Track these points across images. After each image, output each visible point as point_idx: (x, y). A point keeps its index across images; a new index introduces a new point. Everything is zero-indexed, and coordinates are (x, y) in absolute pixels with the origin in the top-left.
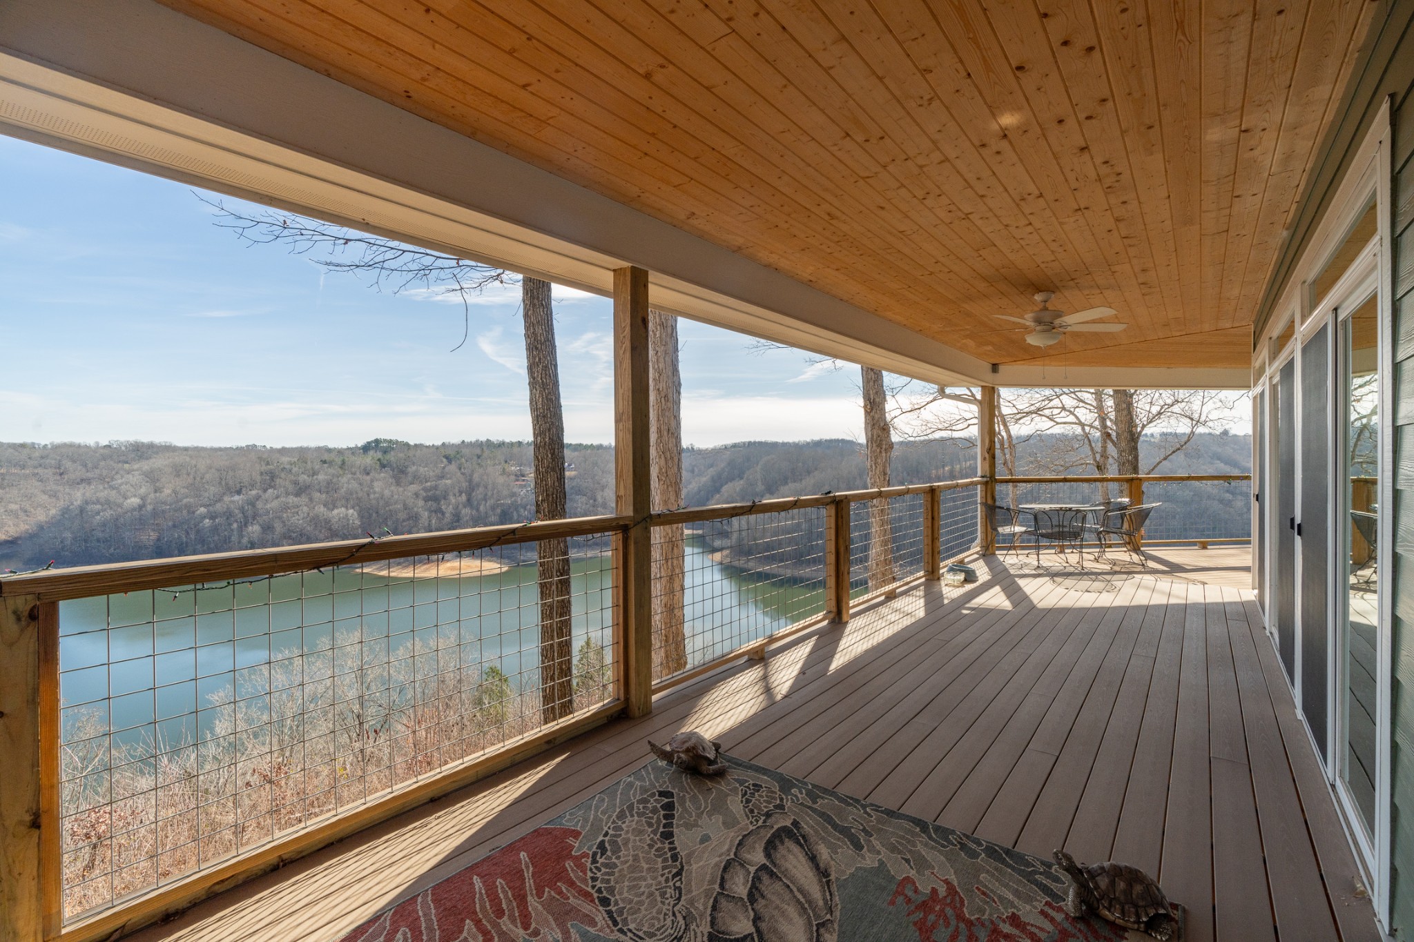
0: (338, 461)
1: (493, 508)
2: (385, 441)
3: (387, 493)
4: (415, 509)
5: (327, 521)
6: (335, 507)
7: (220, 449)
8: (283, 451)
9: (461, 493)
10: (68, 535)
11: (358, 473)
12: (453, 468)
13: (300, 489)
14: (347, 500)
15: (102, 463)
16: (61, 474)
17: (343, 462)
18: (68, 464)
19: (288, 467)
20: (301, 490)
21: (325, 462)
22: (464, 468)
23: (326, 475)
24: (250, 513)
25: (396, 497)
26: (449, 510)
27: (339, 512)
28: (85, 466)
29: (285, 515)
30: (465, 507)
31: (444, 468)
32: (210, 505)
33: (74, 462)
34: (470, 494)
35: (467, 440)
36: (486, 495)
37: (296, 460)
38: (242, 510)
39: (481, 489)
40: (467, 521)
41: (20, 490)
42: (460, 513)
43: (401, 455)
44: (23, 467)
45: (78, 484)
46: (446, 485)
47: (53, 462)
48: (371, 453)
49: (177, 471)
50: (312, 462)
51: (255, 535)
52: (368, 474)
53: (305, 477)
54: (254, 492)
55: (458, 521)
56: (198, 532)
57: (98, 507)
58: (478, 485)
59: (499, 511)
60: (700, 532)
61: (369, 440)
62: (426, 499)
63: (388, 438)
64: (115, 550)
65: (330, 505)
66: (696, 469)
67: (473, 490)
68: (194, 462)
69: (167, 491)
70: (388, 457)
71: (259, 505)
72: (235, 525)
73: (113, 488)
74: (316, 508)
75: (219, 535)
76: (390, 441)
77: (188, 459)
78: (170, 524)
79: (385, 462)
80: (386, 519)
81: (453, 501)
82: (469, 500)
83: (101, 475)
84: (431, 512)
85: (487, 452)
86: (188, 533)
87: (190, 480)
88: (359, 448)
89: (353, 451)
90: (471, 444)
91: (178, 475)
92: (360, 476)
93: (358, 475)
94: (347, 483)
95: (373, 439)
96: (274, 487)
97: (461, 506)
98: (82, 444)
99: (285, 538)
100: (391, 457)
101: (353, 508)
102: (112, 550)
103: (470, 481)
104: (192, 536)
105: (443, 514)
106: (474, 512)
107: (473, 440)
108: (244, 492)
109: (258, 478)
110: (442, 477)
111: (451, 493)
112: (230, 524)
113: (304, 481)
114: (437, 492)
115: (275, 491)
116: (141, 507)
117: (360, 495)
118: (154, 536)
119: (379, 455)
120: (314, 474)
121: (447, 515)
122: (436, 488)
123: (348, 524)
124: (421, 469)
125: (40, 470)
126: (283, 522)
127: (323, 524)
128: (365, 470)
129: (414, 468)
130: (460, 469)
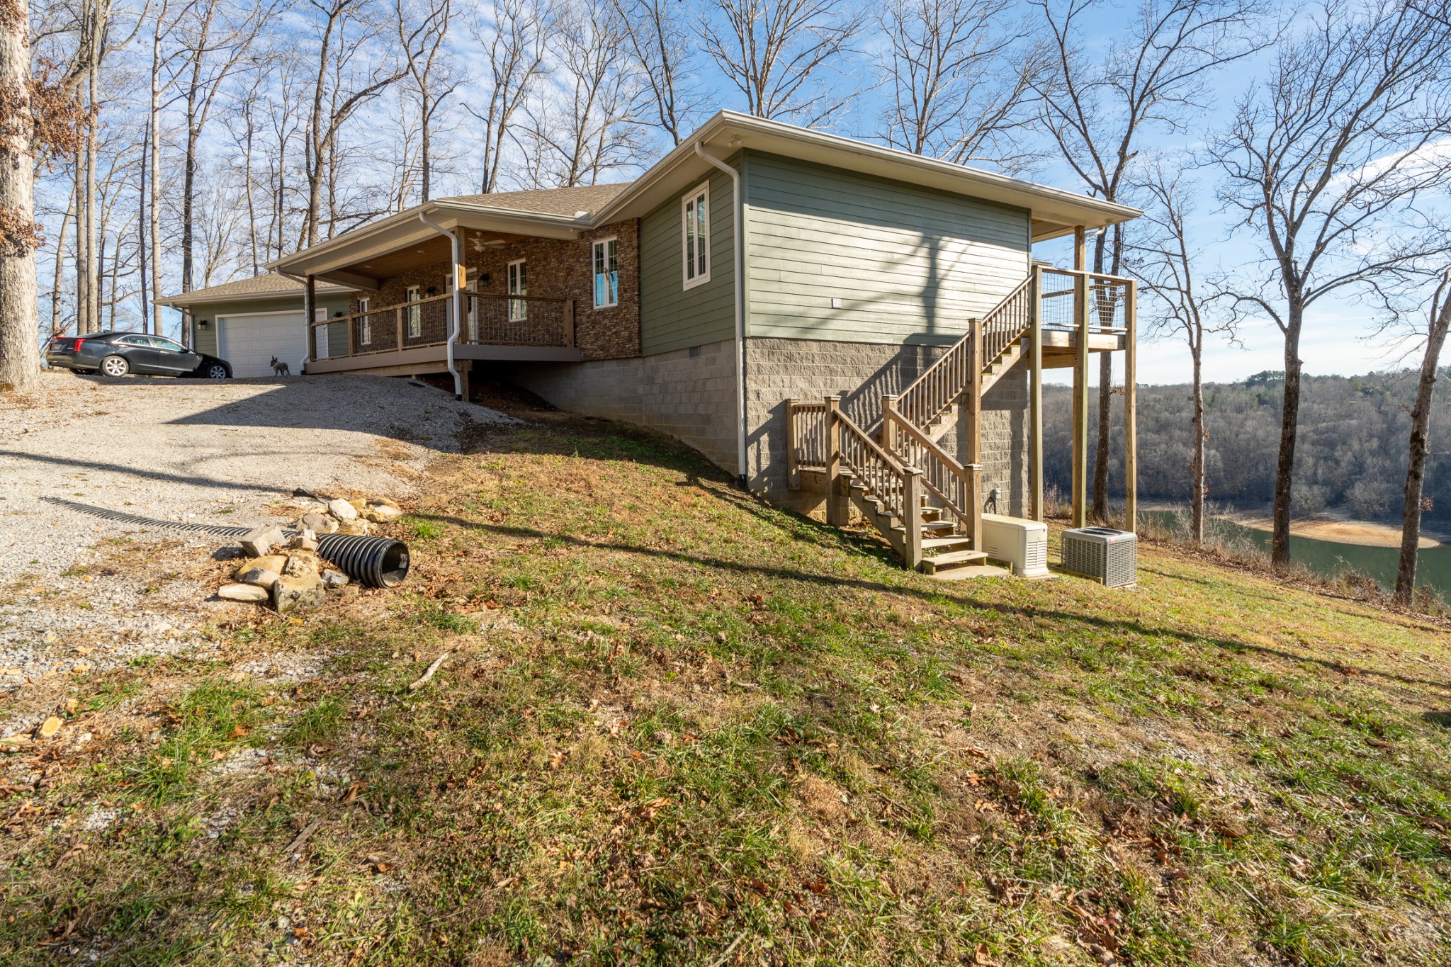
9: (1371, 436)
11: (1228, 410)
12: (1368, 404)
13: (1158, 426)
14: (1211, 439)
17: (1214, 399)
19: (1153, 404)
20: (1162, 427)
22: (1387, 405)
26: (1347, 459)
30: (1374, 455)
31: (1354, 405)
34: (1387, 439)
37: (1163, 397)
40: (1374, 474)
42: (1364, 462)
46: (1349, 426)
48: (1254, 388)
50: (1177, 399)
52: (1240, 411)
53: (1168, 414)
55: (1360, 473)
61: (1254, 374)
62: (1315, 443)
67: (1393, 434)
70: (1272, 392)
74: (1175, 446)
79: (1267, 398)
80: (1257, 464)
81: (1356, 447)
82: (1383, 447)
84: (1318, 458)
88: (1239, 384)
92: (1231, 414)
93: (1229, 413)
94: (1213, 421)
95: (1259, 371)
97: (1367, 454)
100: (1275, 392)
101: (1217, 450)
103: (1391, 422)
105: (1337, 462)
106: (1389, 463)
110: (1346, 416)
111: (1355, 437)
113: (1166, 418)
114: (1334, 435)
117: (1228, 434)
120: (1178, 410)
121: (1343, 464)
122: (1334, 430)
123: (1209, 466)
124: (1316, 406)
127: (1181, 463)
128: (1238, 406)
129: (1307, 405)
130: (1378, 406)
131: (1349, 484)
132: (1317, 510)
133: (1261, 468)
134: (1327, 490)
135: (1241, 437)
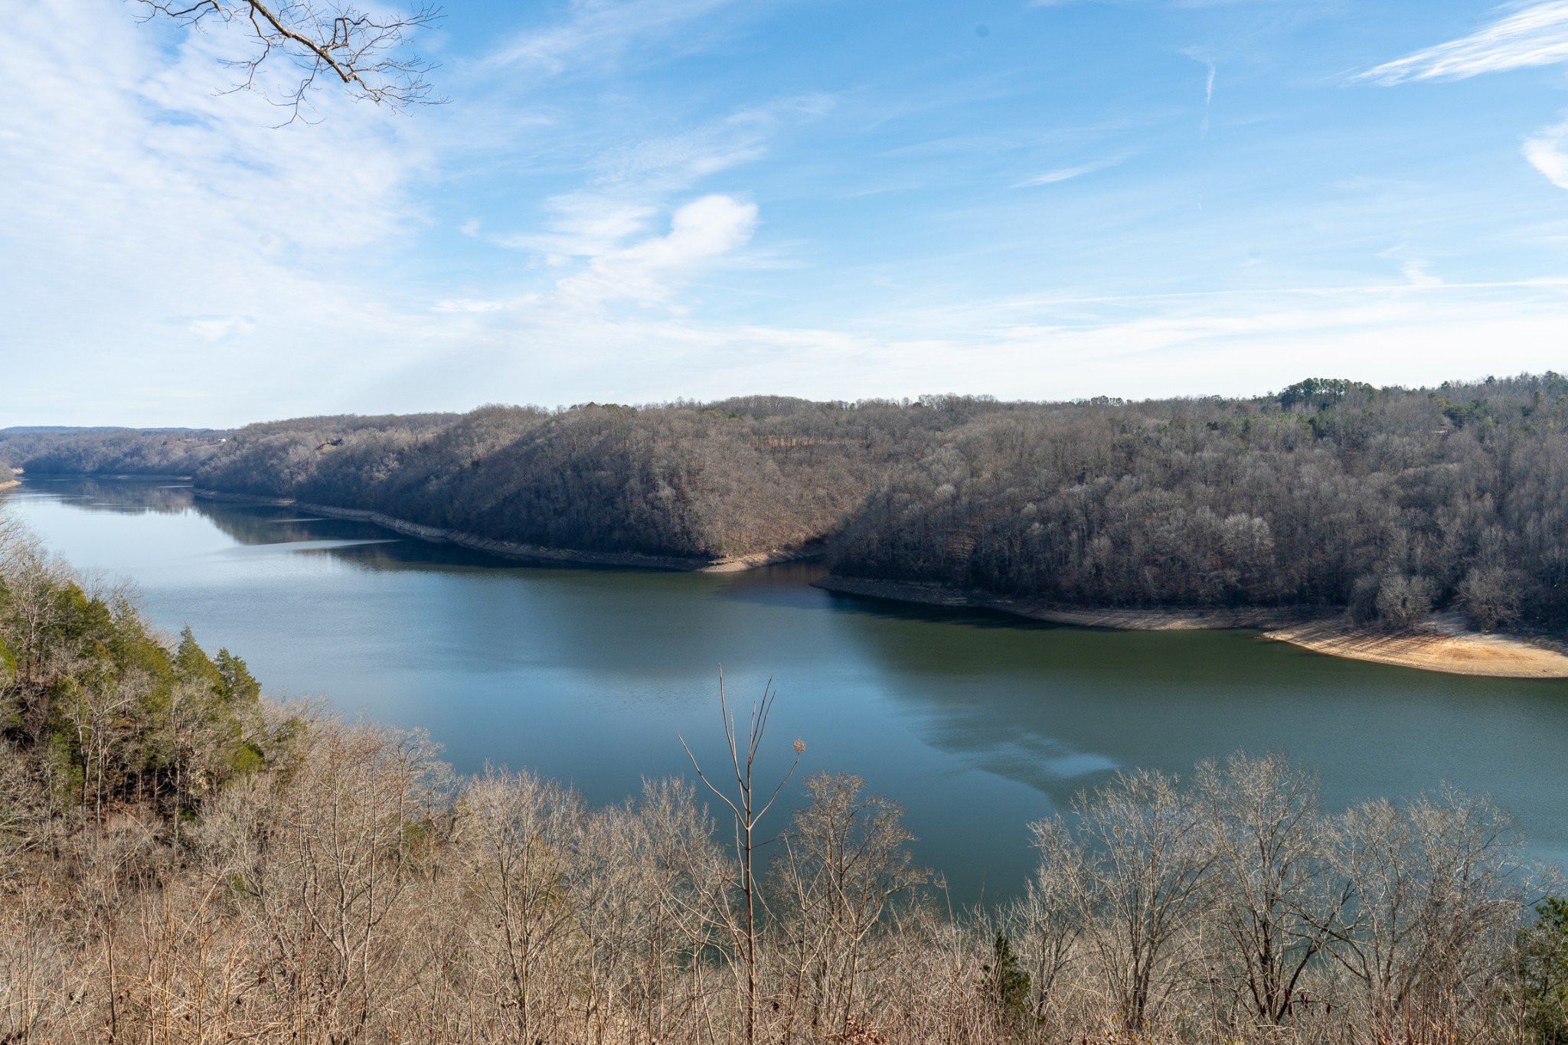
0: (1238, 423)
1: (1557, 529)
2: (1325, 383)
3: (1325, 487)
4: (1382, 523)
5: (1217, 538)
6: (1230, 511)
7: (1055, 406)
8: (1148, 407)
9: (1481, 492)
10: (874, 535)
11: (1272, 448)
12: (1465, 436)
13: (1173, 475)
14: (1252, 498)
15: (912, 430)
16: (868, 447)
17: (1247, 427)
18: (875, 432)
19: (1154, 435)
20: (1175, 478)
21: (1213, 426)
22: (1492, 438)
23: (1216, 451)
24: (1096, 516)
25: (1343, 496)
26: (1453, 529)
27: (1237, 521)
28: (893, 434)
29: (1148, 522)
30: (1490, 523)
31: (1445, 437)
32: (1039, 500)
33: (882, 428)
34: (1503, 496)
35: (1500, 375)
36: (1541, 498)
37: (1166, 422)
38: (1085, 509)
39: (1530, 486)
40: (1494, 555)
41: (827, 468)
42: (1478, 535)
43: (1356, 412)
44: (830, 437)
45: (886, 461)
46: (1448, 473)
47: (860, 428)
48: (1297, 408)
49: (1000, 440)
50: (1193, 427)
51: (1103, 555)
52: (1290, 449)
53: (1182, 454)
54: (1102, 480)
55: (1473, 552)
56: (1024, 542)
57: (906, 496)
58: (1523, 476)
61: (1294, 383)
62: (1405, 504)
63: (1331, 377)
64: (924, 562)
65: (1223, 507)
67: (1511, 486)
68: (1020, 428)
69: (987, 475)
70: (1328, 415)
71: (1110, 502)
72: (1074, 536)
73: (922, 468)
74: (1198, 511)
75: (1052, 550)
76: (1335, 383)
77: (1013, 423)
78: (989, 527)
79: (1323, 426)
80: (1322, 540)
81: (1464, 509)
82: (1499, 508)
83: (910, 448)
84: (1415, 530)
85: (1546, 401)
86: (1011, 544)
87: (1015, 459)
88: (1276, 400)
89: (1263, 404)
90: (1508, 385)
91: (1000, 450)
92: (1276, 454)
93: (1273, 452)
94: (1252, 466)
95: (1301, 379)
96: (1128, 471)
97: (1480, 521)
98: (891, 402)
99: (1147, 562)
100: (1336, 415)
101: (1261, 514)
102: (920, 563)
103: (1505, 467)
104: (1017, 550)
105: (1441, 535)
106: (1511, 536)
107: (1514, 374)
108: (1088, 480)
109: (1109, 456)
110: (1441, 457)
111: (1459, 492)
112: (1068, 533)
113: (1180, 462)
114: (1428, 489)
115: (1134, 479)
116: (955, 498)
117: (1276, 489)
118: (969, 544)
119: (1312, 411)
120: (1197, 447)
121: (1450, 538)
122: (1425, 480)
123: (1252, 545)
124: (1397, 440)
125: (847, 441)
126: (1145, 534)
127: (1209, 541)
128: (1285, 440)
129: (1381, 437)
130: (1482, 439)
131: (1460, 574)
132: (1420, 618)
133: (1329, 548)
134: (1430, 582)
135: (1297, 493)
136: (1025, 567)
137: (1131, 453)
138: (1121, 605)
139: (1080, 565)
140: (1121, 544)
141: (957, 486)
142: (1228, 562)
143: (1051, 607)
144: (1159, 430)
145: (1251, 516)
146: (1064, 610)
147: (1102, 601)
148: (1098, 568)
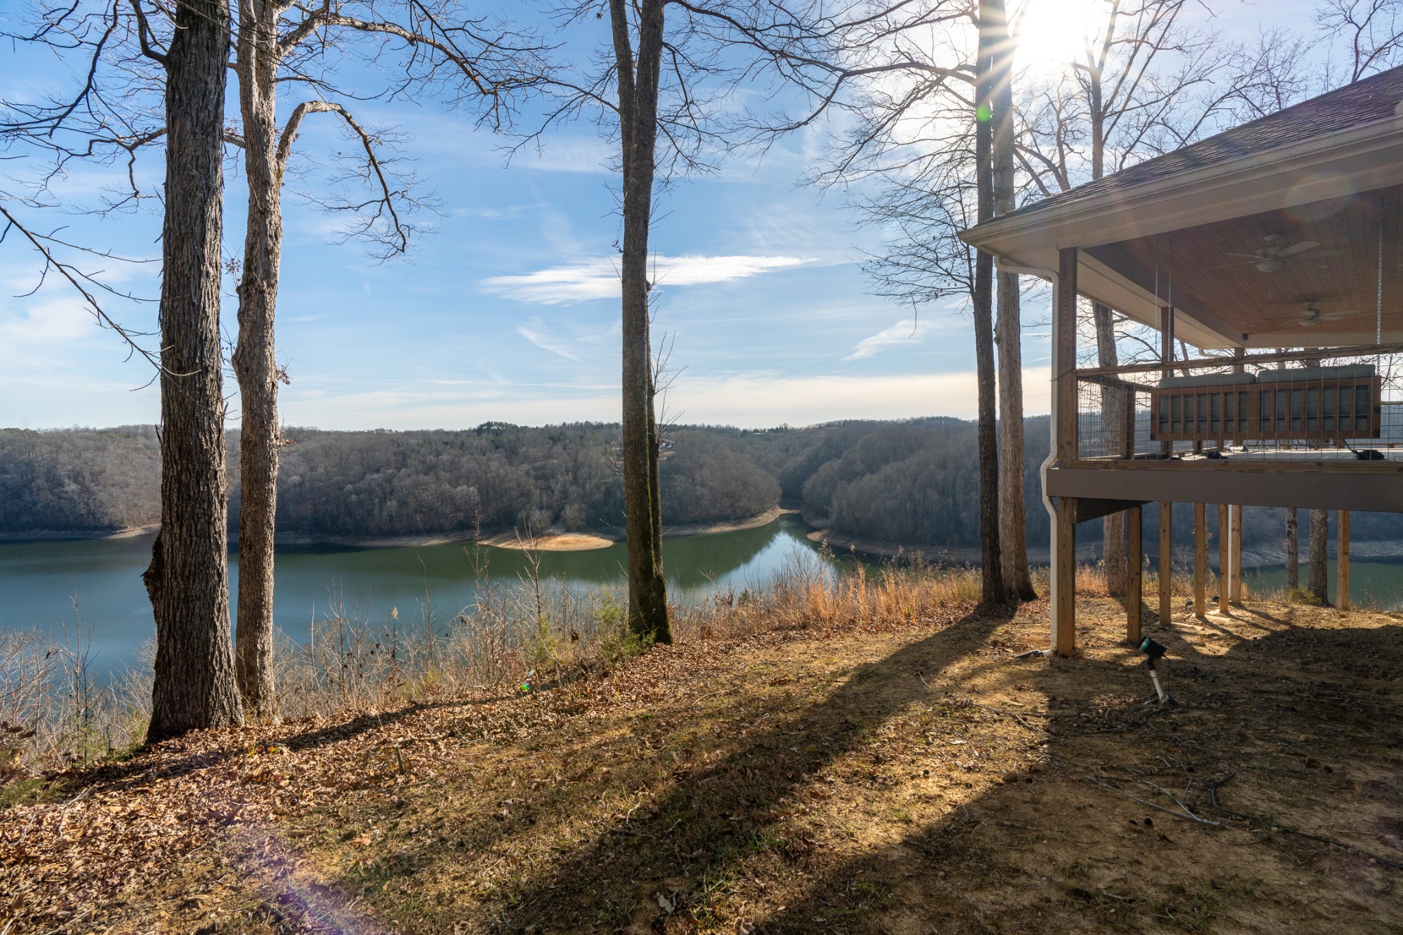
0: (456, 442)
1: (598, 486)
2: (496, 424)
3: (502, 472)
4: (528, 487)
5: (452, 498)
6: (458, 484)
8: (409, 434)
9: (567, 472)
11: (475, 453)
12: (558, 448)
14: (468, 478)
17: (462, 444)
19: (416, 448)
20: (429, 469)
21: (447, 444)
22: (569, 449)
23: (448, 455)
24: (388, 490)
26: (558, 488)
27: (462, 489)
29: (416, 492)
30: (572, 485)
31: (550, 448)
32: (354, 483)
34: (576, 473)
36: (590, 473)
37: (422, 442)
38: (381, 486)
39: (586, 469)
40: (574, 499)
42: (568, 490)
43: (511, 437)
46: (553, 464)
48: (484, 435)
49: (327, 451)
50: (435, 444)
52: (484, 454)
53: (431, 457)
54: (390, 471)
55: (566, 498)
56: (347, 506)
58: (583, 465)
59: (603, 489)
60: (796, 512)
61: (482, 423)
62: (537, 478)
63: (499, 421)
65: (455, 483)
66: (790, 449)
67: (578, 469)
69: (321, 470)
70: (499, 438)
71: (395, 482)
72: (377, 501)
74: (442, 485)
75: (364, 509)
76: (501, 424)
77: (332, 441)
78: (324, 498)
79: (498, 444)
80: (502, 496)
81: (561, 479)
82: (575, 479)
84: (542, 489)
85: (588, 435)
86: (338, 507)
87: (338, 461)
88: (474, 431)
89: (469, 433)
90: (572, 426)
91: (327, 456)
92: (478, 456)
93: (476, 456)
94: (468, 464)
95: (485, 422)
96: (406, 466)
97: (568, 484)
99: (417, 512)
100: (504, 438)
101: (473, 485)
103: (575, 461)
104: (342, 510)
105: (553, 491)
106: (581, 490)
108: (382, 471)
109: (392, 458)
110: (549, 457)
111: (558, 472)
112: (372, 499)
113: (431, 461)
114: (546, 471)
115: (407, 470)
116: (301, 484)
117: (479, 473)
118: (311, 509)
120: (439, 454)
121: (556, 492)
122: (544, 467)
123: (470, 500)
124: (531, 450)
126: (415, 498)
127: (449, 499)
128: (481, 450)
129: (524, 449)
130: (565, 449)
131: (561, 508)
132: (547, 528)
133: (505, 500)
134: (550, 513)
135: (489, 475)
136: (348, 519)
137: (405, 457)
138: (404, 535)
139: (380, 516)
140: (403, 503)
141: (301, 476)
142: (457, 509)
143: (365, 539)
144: (418, 445)
145: (469, 487)
146: (372, 540)
147: (393, 533)
148: (391, 516)
